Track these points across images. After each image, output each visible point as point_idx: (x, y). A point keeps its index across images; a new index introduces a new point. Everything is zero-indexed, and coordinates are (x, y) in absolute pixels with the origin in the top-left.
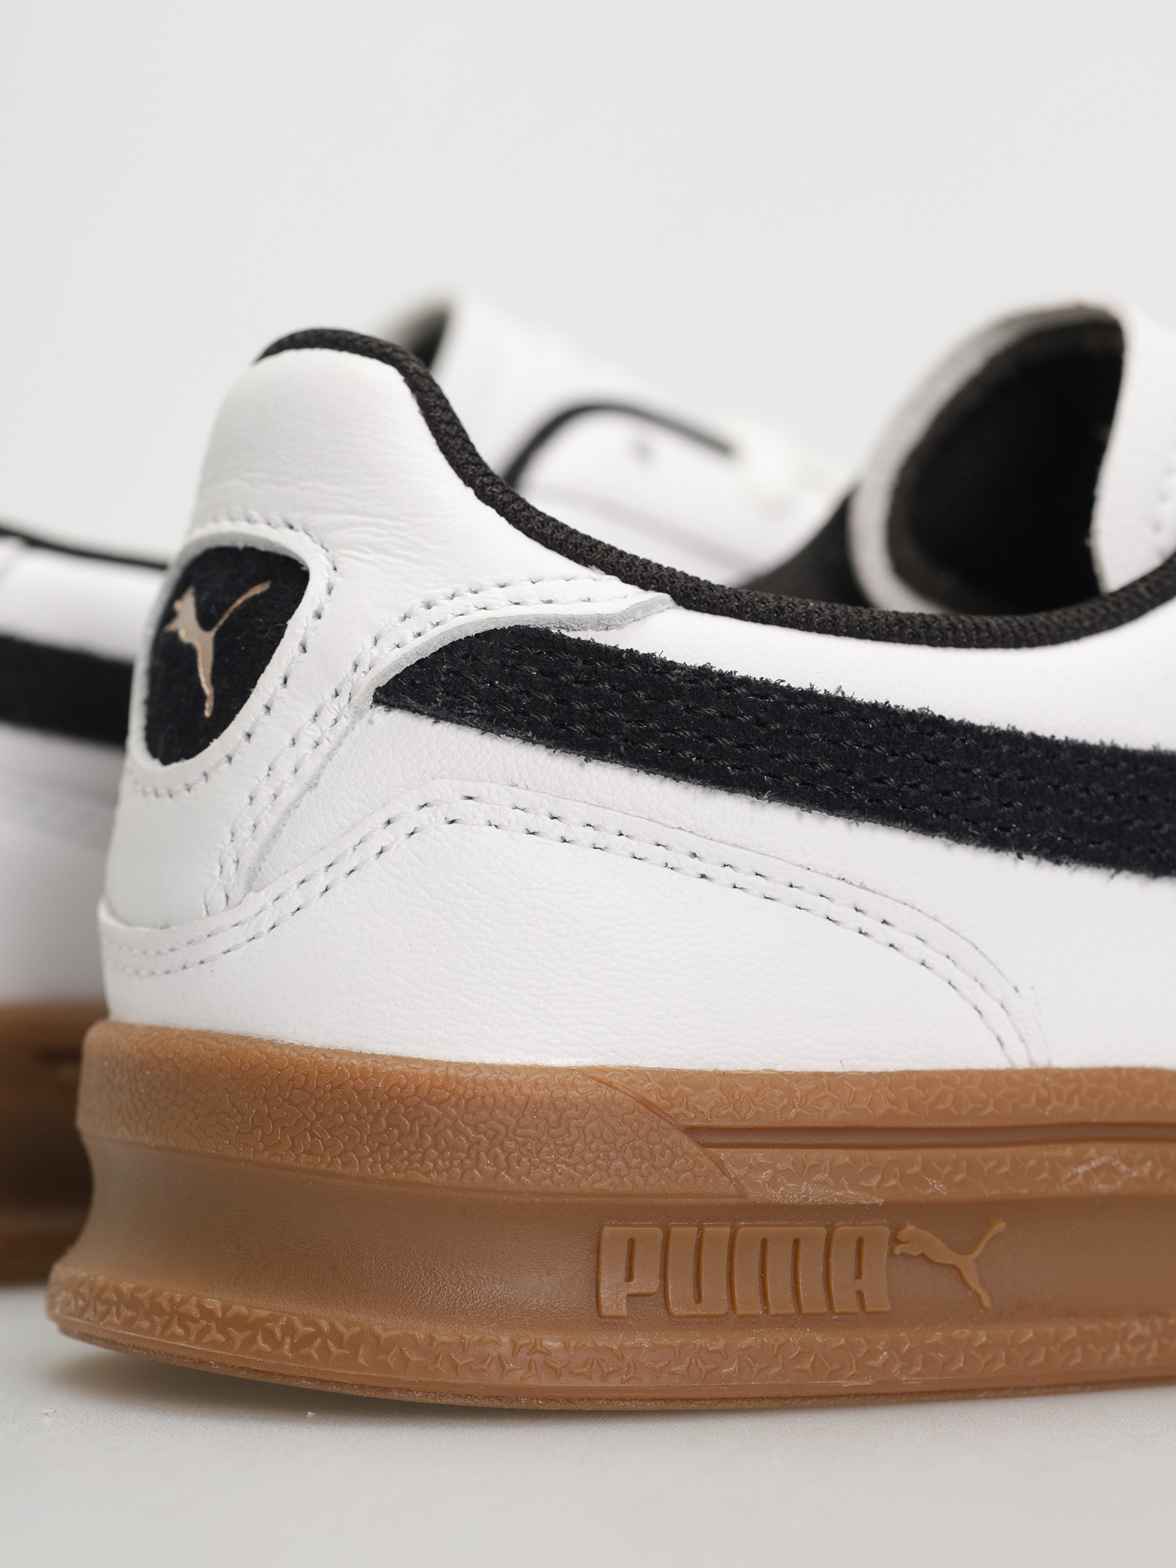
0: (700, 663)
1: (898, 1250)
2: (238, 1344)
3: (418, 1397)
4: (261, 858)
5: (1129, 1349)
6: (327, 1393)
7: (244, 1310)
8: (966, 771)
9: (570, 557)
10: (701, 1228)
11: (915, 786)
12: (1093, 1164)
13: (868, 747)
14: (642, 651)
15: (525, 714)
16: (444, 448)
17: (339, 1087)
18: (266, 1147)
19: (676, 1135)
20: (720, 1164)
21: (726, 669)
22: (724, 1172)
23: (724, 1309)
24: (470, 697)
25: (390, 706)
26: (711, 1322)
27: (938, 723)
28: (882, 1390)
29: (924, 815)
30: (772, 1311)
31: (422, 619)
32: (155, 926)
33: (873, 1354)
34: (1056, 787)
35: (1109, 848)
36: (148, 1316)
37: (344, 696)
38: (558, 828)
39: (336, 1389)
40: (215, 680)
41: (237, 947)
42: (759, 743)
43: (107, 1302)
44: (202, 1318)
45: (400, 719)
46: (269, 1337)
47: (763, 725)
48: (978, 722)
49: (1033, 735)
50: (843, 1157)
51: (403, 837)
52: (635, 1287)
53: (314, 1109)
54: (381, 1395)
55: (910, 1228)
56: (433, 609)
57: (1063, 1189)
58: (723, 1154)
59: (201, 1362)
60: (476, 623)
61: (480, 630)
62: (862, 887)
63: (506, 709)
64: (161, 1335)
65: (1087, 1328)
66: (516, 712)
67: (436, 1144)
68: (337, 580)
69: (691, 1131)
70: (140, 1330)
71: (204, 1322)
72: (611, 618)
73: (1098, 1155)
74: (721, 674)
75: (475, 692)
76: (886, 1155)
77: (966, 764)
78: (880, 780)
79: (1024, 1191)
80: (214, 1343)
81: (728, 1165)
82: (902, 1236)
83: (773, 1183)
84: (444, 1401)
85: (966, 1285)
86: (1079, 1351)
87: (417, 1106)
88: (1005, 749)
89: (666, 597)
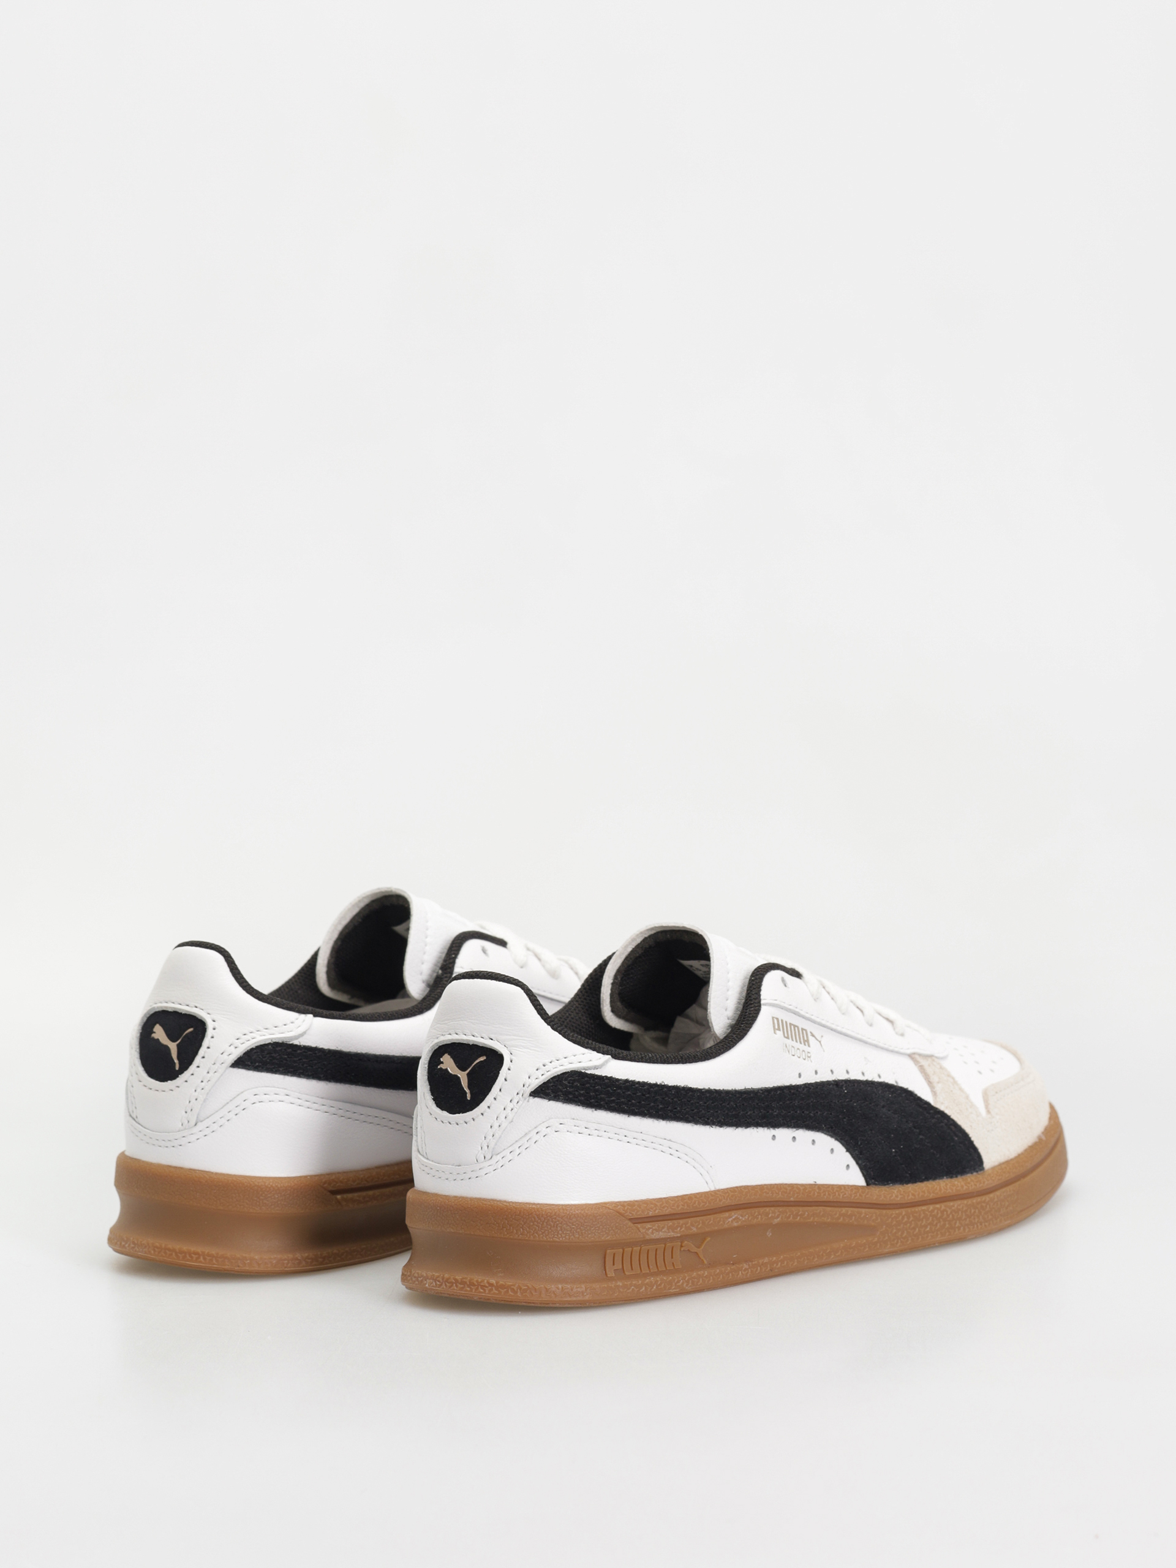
0: (626, 1078)
1: (682, 1249)
2: (503, 1293)
3: (558, 1305)
4: (496, 1144)
5: (743, 1273)
6: (530, 1306)
7: (503, 1283)
8: (698, 1103)
9: (581, 1046)
10: (632, 1248)
11: (685, 1109)
12: (733, 1217)
13: (672, 1099)
14: (609, 1076)
15: (577, 1097)
16: (539, 1013)
17: (531, 1214)
18: (508, 1234)
19: (627, 1221)
20: (638, 1229)
21: (633, 1079)
22: (640, 1231)
23: (639, 1272)
24: (560, 1093)
25: (535, 1097)
26: (636, 1276)
27: (690, 1089)
28: (681, 1292)
29: (688, 1118)
30: (652, 1271)
31: (543, 1070)
32: (453, 1165)
33: (679, 1282)
34: (721, 1104)
35: (735, 1121)
36: (469, 1286)
37: (520, 1095)
38: (588, 1131)
39: (533, 1305)
40: (469, 1087)
41: (490, 1172)
42: (643, 1101)
43: (452, 1283)
44: (489, 1286)
45: (537, 1100)
46: (513, 1290)
47: (644, 1095)
48: (700, 1087)
49: (715, 1090)
50: (670, 1223)
51: (542, 1137)
52: (616, 1267)
53: (523, 1221)
54: (547, 1306)
55: (686, 1242)
56: (546, 1066)
57: (726, 1226)
58: (639, 1226)
59: (488, 1299)
60: (561, 1071)
61: (562, 1072)
62: (670, 1140)
63: (571, 1096)
64: (475, 1292)
65: (732, 1267)
66: (574, 1097)
67: (561, 1230)
68: (513, 1057)
69: (630, 1220)
70: (466, 1291)
71: (490, 1288)
72: (598, 1066)
73: (735, 1215)
74: (632, 1081)
75: (561, 1091)
76: (681, 1222)
77: (698, 1101)
78: (676, 1109)
79: (716, 1228)
80: (494, 1294)
81: (641, 1229)
82: (683, 1245)
83: (652, 1233)
84: (565, 1306)
85: (699, 1257)
86: (731, 1275)
87: (555, 1218)
88: (708, 1095)
89: (610, 1056)
